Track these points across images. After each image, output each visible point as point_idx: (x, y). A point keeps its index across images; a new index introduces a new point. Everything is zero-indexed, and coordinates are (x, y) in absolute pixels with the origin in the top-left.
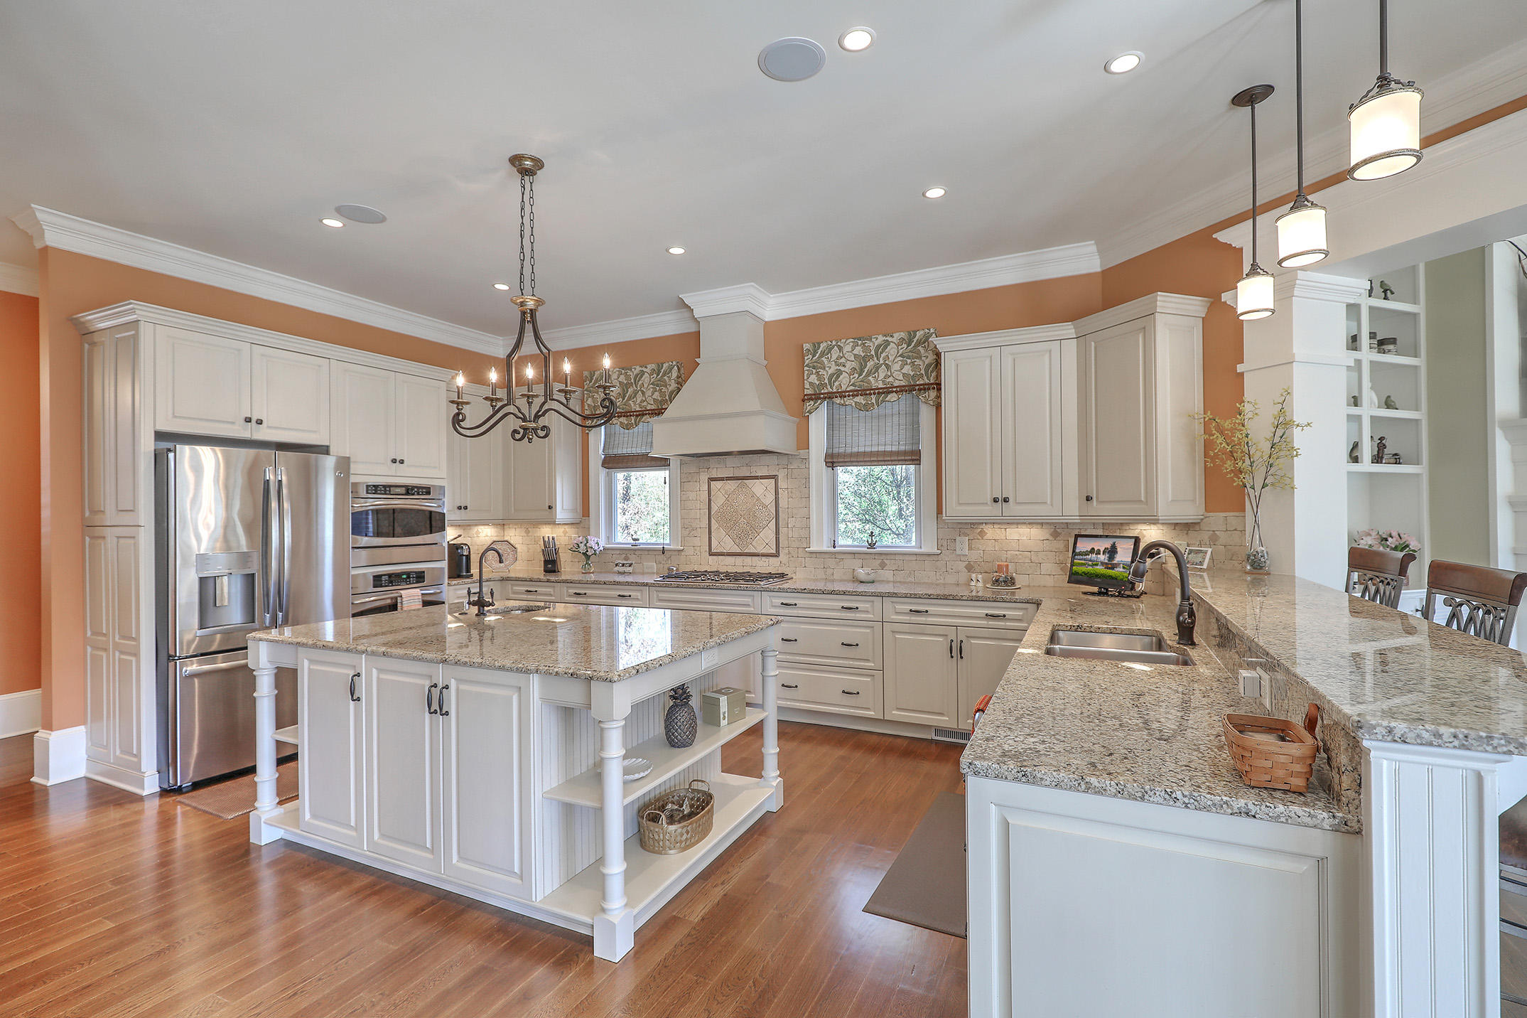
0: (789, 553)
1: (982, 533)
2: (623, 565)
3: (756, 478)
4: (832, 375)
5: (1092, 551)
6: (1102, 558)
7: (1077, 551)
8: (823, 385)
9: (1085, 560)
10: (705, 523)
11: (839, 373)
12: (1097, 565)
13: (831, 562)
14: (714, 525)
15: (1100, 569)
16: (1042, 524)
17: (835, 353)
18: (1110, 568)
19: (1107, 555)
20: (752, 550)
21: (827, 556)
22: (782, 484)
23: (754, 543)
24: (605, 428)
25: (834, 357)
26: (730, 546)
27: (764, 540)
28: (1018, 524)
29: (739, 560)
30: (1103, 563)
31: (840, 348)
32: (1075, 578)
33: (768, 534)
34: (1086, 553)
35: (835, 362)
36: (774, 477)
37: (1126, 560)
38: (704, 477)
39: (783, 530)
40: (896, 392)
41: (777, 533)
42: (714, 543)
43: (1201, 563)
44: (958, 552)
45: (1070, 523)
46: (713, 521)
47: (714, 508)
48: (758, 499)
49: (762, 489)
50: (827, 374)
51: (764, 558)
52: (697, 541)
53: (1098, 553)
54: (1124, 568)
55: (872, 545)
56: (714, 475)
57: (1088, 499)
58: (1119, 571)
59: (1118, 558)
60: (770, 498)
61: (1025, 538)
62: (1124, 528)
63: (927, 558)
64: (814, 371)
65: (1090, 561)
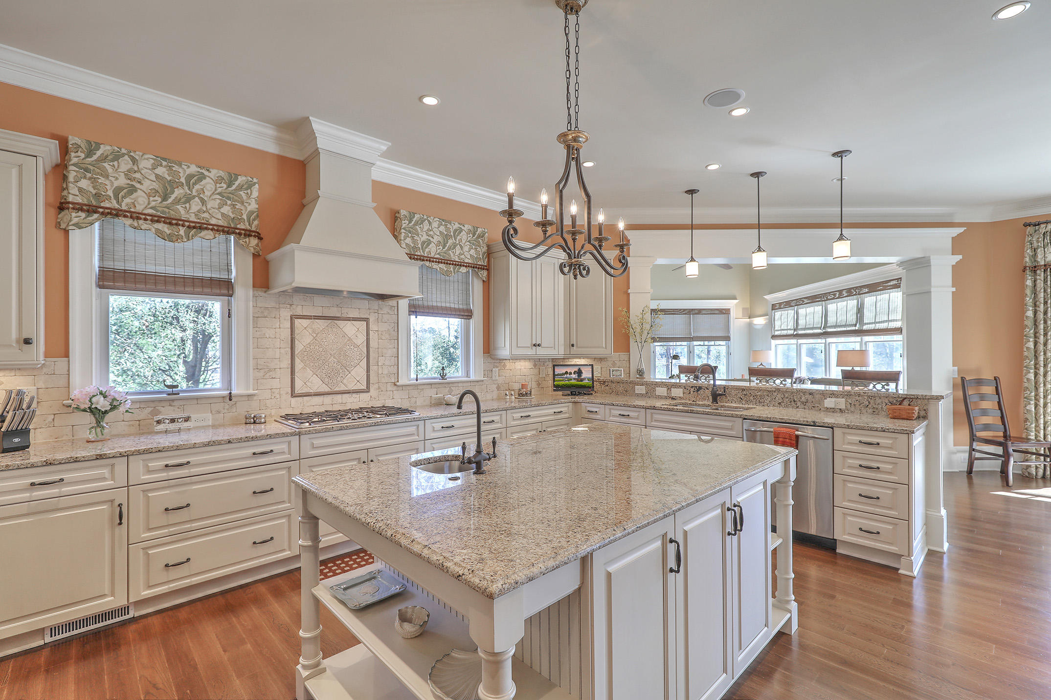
0: (379, 388)
1: (505, 366)
2: (173, 421)
3: (348, 319)
4: (424, 242)
5: (566, 373)
6: (573, 376)
7: (556, 373)
8: (417, 249)
9: (562, 378)
10: (287, 362)
11: (429, 243)
12: (571, 380)
13: (414, 393)
14: (299, 364)
15: (573, 382)
16: (530, 359)
17: (426, 226)
18: (580, 381)
19: (577, 375)
20: (343, 388)
21: (411, 388)
22: (372, 326)
23: (345, 381)
24: (102, 229)
25: (426, 228)
26: (317, 385)
27: (356, 377)
28: (520, 359)
29: (327, 400)
30: (574, 379)
31: (430, 223)
32: (557, 388)
33: (359, 372)
34: (563, 374)
35: (426, 233)
36: (366, 320)
37: (589, 376)
38: (286, 314)
39: (373, 368)
40: (466, 266)
41: (368, 371)
42: (298, 384)
43: (621, 375)
44: (494, 378)
45: (542, 359)
46: (297, 361)
47: (299, 347)
48: (350, 339)
49: (353, 331)
50: (420, 241)
51: (354, 395)
52: (275, 383)
53: (571, 373)
54: (588, 380)
55: (443, 377)
56: (299, 311)
57: (573, 345)
58: (586, 382)
59: (583, 376)
60: (361, 339)
61: (523, 368)
62: (566, 361)
63: (476, 383)
64: (410, 235)
65: (566, 378)
